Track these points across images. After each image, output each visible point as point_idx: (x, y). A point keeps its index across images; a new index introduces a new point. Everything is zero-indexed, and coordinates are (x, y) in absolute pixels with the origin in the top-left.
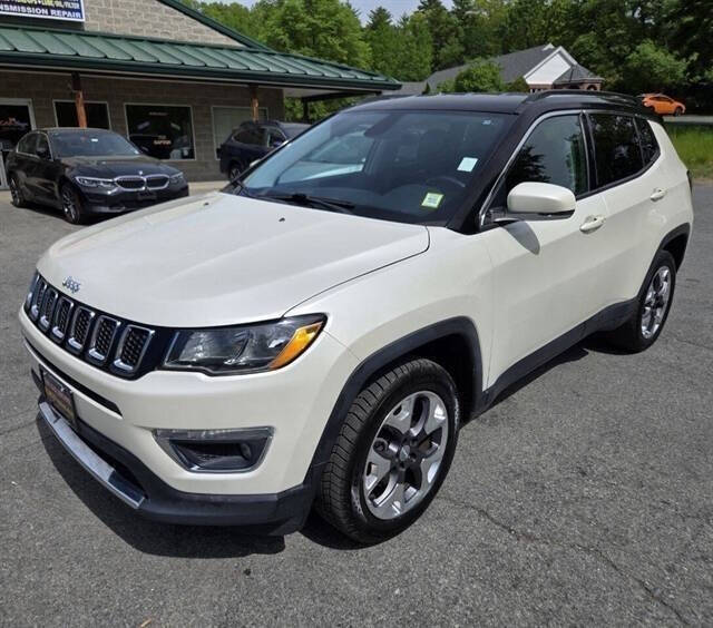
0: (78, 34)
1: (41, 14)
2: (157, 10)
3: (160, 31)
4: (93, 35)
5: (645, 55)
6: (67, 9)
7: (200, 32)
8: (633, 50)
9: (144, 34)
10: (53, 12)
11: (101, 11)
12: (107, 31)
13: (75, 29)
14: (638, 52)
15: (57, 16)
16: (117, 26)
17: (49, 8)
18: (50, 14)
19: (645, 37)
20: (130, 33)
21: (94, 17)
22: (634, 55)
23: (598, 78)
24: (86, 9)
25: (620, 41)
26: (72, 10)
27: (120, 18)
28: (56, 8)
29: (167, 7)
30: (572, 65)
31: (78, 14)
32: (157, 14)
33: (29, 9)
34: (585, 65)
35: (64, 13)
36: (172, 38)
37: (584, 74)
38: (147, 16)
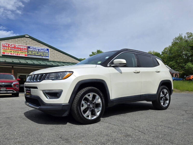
0: (48, 61)
1: (41, 57)
2: (65, 56)
3: (65, 60)
4: (51, 61)
5: (189, 66)
6: (46, 56)
7: (74, 60)
8: (186, 65)
9: (62, 61)
10: (43, 57)
11: (53, 57)
12: (54, 60)
13: (47, 60)
14: (187, 65)
15: (44, 57)
16: (56, 59)
17: (42, 56)
18: (42, 57)
19: (189, 62)
20: (58, 61)
21: (51, 58)
22: (186, 66)
23: (177, 72)
24: (50, 56)
25: (182, 63)
26: (47, 56)
27: (57, 58)
28: (44, 56)
29: (67, 56)
30: (170, 69)
31: (48, 57)
32: (65, 57)
33: (38, 56)
34: (174, 69)
35: (45, 57)
36: (67, 62)
37: (173, 71)
38: (62, 57)
